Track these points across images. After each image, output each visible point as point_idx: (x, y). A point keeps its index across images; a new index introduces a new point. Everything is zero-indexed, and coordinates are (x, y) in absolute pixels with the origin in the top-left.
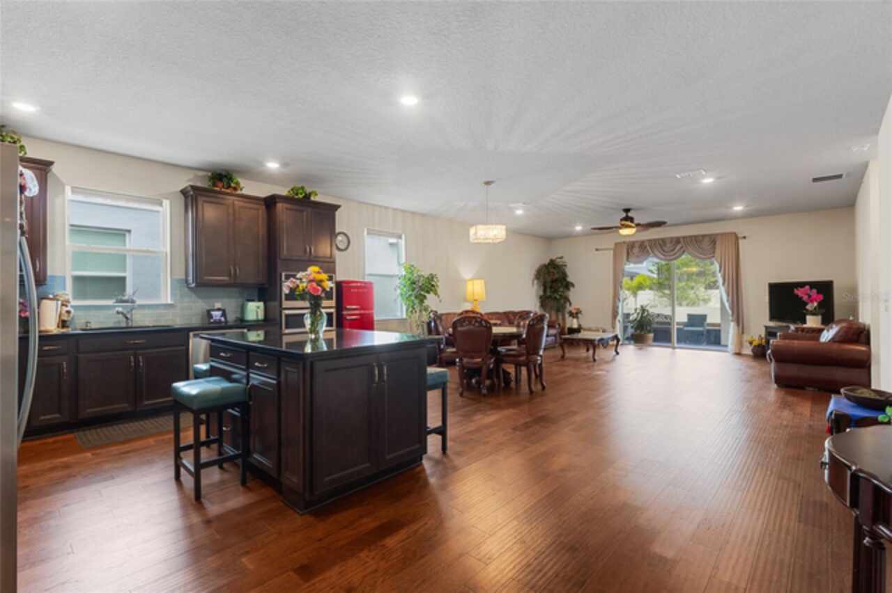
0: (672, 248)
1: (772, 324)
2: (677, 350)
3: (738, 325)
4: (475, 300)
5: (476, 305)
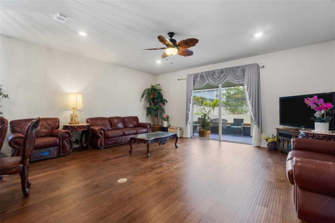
0: (219, 76)
1: (281, 127)
2: (222, 143)
3: (259, 127)
4: (74, 109)
5: (75, 112)
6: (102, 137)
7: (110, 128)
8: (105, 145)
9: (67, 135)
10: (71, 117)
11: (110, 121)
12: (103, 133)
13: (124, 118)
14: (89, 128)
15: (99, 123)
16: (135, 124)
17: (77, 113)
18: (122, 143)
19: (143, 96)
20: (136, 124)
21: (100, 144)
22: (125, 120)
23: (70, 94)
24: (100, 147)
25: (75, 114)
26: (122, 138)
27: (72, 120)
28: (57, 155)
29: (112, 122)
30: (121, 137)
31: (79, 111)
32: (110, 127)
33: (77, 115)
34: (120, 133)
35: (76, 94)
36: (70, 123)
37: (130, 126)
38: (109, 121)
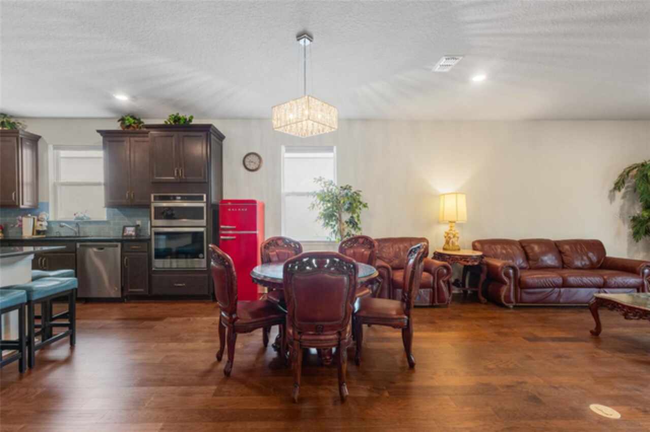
4: (450, 222)
5: (453, 229)
6: (510, 282)
7: (524, 265)
8: (517, 302)
9: (445, 271)
10: (445, 237)
11: (523, 247)
12: (512, 275)
13: (558, 242)
14: (482, 261)
15: (499, 250)
16: (594, 259)
17: (456, 230)
18: (559, 302)
19: (618, 186)
20: (598, 262)
21: (505, 297)
22: (561, 249)
23: (446, 196)
24: (507, 305)
25: (454, 233)
26: (560, 291)
27: (447, 242)
28: (430, 302)
29: (529, 251)
30: (557, 290)
31: (460, 225)
32: (523, 262)
33: (457, 233)
34: (556, 281)
35: (455, 195)
36: (445, 247)
37: (578, 263)
38: (522, 249)
